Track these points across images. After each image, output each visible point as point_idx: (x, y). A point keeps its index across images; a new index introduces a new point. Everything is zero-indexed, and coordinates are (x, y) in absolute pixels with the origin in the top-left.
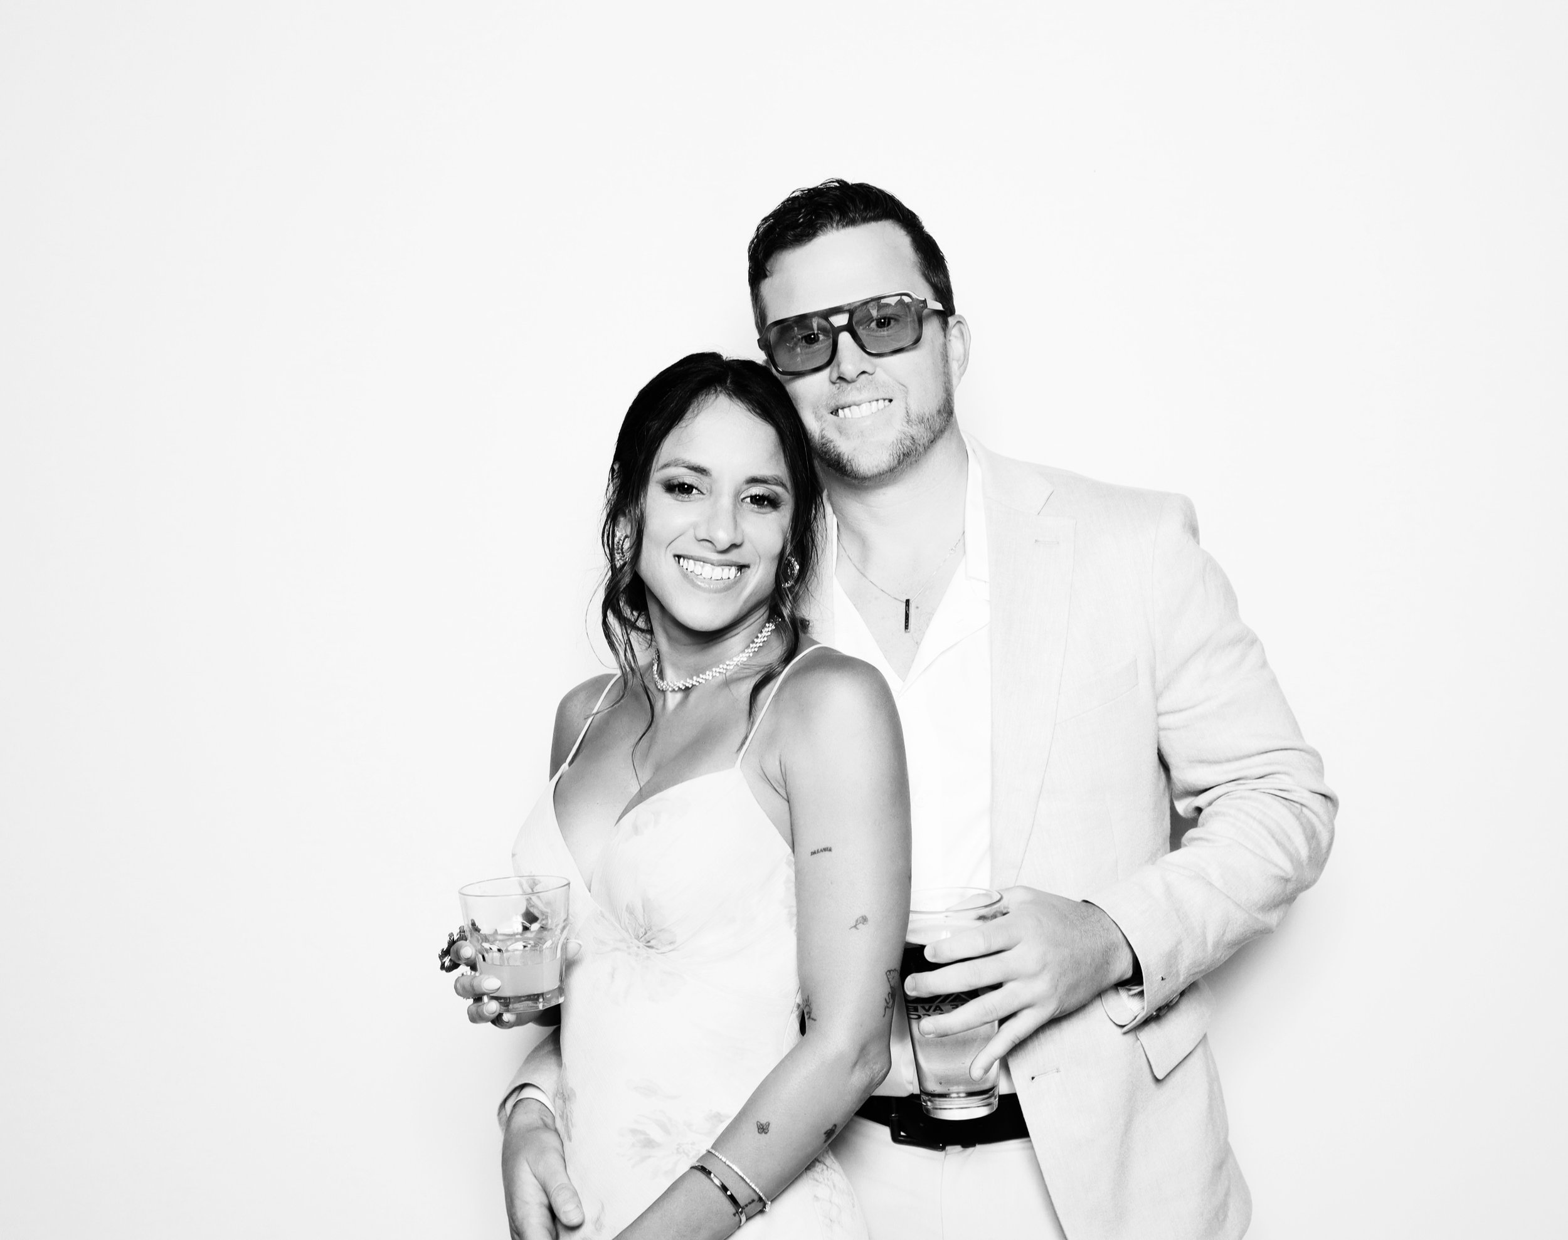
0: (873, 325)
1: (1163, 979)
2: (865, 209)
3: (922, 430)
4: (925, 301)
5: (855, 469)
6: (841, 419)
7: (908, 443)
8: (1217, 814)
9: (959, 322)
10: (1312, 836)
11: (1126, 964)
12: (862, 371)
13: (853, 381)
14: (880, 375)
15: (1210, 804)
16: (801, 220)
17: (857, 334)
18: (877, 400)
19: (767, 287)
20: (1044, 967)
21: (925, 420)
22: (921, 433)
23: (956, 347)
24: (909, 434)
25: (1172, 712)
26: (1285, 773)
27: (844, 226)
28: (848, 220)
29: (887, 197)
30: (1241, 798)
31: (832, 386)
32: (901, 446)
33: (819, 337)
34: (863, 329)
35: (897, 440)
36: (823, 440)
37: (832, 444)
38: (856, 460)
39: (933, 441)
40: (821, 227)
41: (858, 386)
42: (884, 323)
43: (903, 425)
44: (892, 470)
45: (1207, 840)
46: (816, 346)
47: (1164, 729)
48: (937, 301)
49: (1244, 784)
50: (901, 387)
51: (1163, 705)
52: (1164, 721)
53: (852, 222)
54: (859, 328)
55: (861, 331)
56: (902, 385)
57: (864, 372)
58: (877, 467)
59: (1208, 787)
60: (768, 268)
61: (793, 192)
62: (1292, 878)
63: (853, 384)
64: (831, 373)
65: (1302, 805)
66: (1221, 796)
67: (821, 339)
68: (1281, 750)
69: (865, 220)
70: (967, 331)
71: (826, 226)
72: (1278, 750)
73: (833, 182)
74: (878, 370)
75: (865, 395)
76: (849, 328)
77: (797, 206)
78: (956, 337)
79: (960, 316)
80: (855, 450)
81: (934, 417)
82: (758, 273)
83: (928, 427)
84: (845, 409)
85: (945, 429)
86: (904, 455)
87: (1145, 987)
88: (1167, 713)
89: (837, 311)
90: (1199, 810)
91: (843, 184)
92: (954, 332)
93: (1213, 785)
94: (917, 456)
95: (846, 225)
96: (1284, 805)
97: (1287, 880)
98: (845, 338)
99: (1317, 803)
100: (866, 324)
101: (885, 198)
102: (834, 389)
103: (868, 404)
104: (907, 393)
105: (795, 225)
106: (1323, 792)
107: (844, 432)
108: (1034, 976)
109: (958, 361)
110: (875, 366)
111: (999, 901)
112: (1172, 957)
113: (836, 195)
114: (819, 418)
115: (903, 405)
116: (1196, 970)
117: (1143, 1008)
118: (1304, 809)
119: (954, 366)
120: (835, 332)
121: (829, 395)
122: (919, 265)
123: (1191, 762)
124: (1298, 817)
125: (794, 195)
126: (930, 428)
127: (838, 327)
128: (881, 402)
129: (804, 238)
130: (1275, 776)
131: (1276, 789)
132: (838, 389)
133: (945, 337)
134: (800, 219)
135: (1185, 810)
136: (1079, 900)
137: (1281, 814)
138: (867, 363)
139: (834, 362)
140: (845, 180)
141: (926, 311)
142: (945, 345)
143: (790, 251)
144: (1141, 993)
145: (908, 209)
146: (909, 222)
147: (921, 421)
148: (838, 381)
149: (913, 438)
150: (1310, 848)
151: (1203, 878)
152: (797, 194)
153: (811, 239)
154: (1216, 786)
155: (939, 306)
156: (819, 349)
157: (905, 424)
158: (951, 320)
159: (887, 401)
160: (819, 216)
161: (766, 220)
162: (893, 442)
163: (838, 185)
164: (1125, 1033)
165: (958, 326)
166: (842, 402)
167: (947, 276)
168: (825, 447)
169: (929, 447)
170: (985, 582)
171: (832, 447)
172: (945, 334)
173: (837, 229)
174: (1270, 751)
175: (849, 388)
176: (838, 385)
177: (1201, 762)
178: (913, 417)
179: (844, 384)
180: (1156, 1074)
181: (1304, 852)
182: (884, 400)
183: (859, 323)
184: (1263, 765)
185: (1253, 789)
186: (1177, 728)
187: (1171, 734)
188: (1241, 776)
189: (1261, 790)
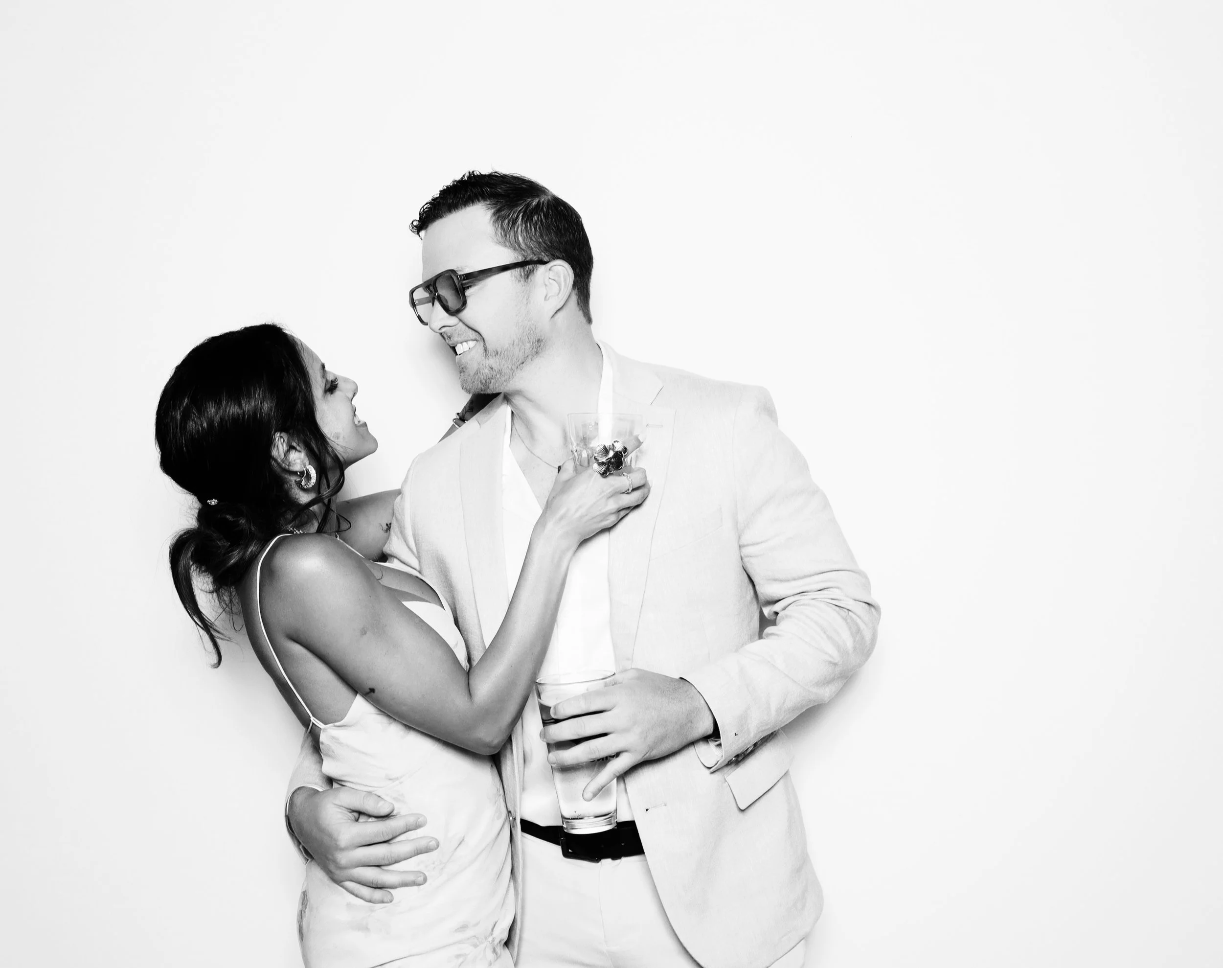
1: (736, 735)
8: (787, 616)
10: (856, 632)
11: (708, 723)
15: (784, 609)
25: (750, 545)
26: (838, 588)
30: (804, 605)
32: (480, 375)
45: (777, 635)
47: (745, 556)
49: (806, 595)
51: (744, 540)
52: (745, 551)
62: (839, 662)
65: (848, 610)
66: (791, 604)
72: (832, 571)
87: (723, 740)
88: (748, 545)
90: (776, 613)
93: (783, 598)
96: (836, 610)
97: (835, 664)
99: (861, 609)
106: (869, 602)
111: (612, 676)
112: (743, 719)
116: (764, 728)
117: (722, 756)
118: (850, 613)
123: (769, 580)
124: (845, 619)
130: (828, 589)
131: (829, 599)
135: (769, 614)
136: (677, 677)
137: (834, 617)
144: (720, 745)
150: (855, 641)
151: (769, 662)
154: (788, 597)
157: (483, 358)
159: (475, 341)
164: (712, 773)
174: (825, 572)
177: (775, 580)
180: (739, 805)
181: (849, 644)
184: (822, 581)
185: (814, 599)
186: (756, 556)
187: (753, 560)
188: (804, 591)
189: (819, 600)
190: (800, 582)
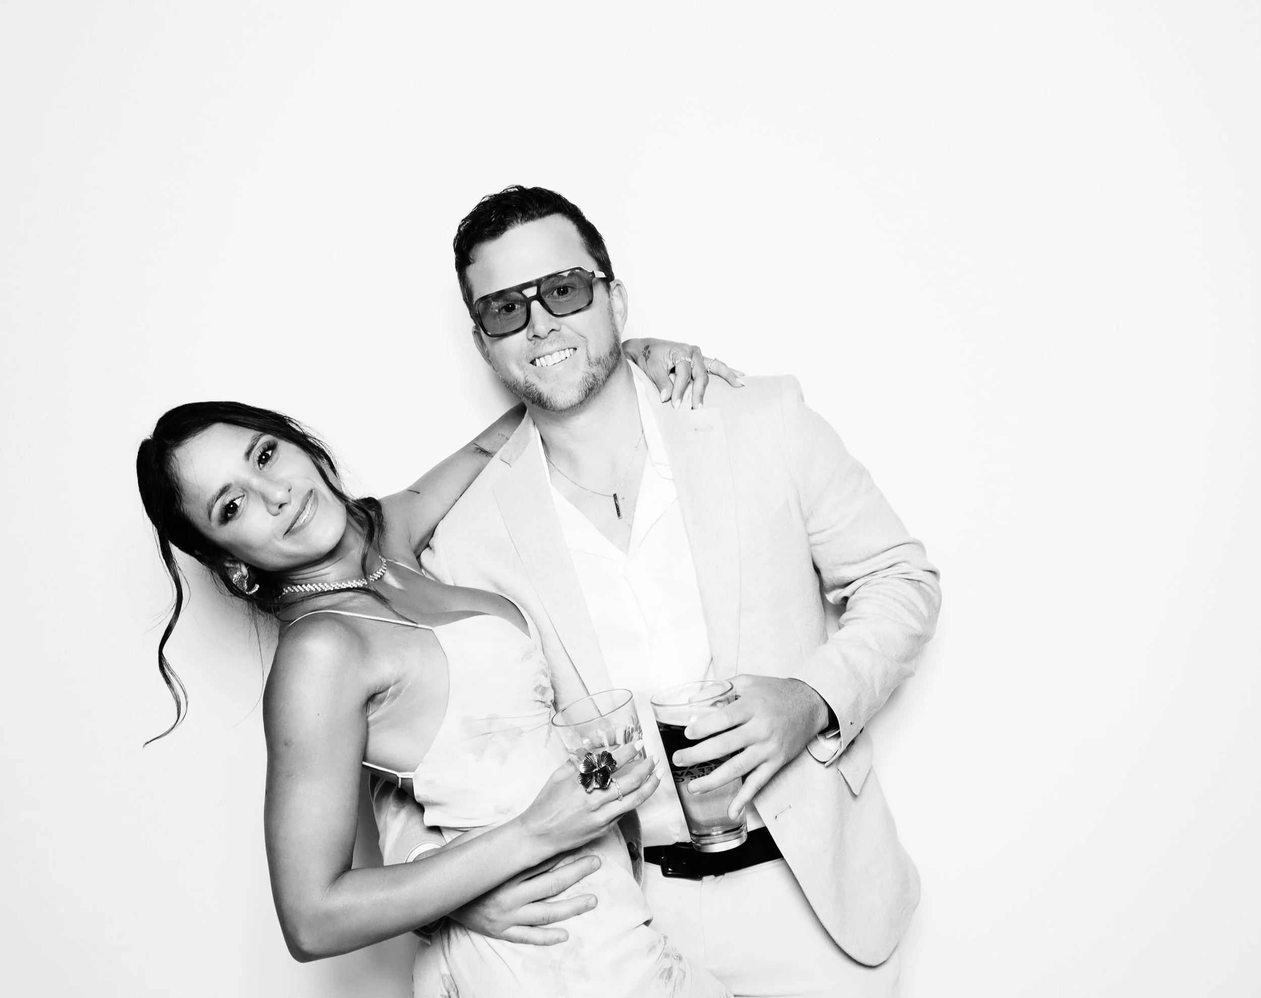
0: (555, 293)
1: (851, 724)
2: (540, 206)
3: (600, 368)
4: (593, 273)
5: (553, 404)
6: (539, 367)
7: (591, 380)
8: (861, 599)
9: (618, 285)
10: (929, 602)
11: (825, 718)
12: (551, 329)
13: (545, 338)
14: (565, 330)
15: (854, 593)
16: (494, 219)
17: (544, 301)
18: (565, 350)
19: (472, 272)
20: (772, 732)
21: (602, 361)
22: (600, 372)
23: (617, 304)
24: (590, 373)
25: (817, 533)
26: (905, 562)
27: (526, 221)
28: (528, 216)
29: (556, 196)
30: (877, 584)
31: (529, 342)
32: (586, 384)
33: (515, 307)
34: (548, 297)
35: (583, 379)
36: (527, 385)
37: (535, 387)
38: (554, 398)
39: (608, 376)
40: (509, 223)
41: (550, 340)
42: (563, 291)
43: (586, 367)
44: (581, 403)
45: (858, 619)
46: (514, 313)
47: (814, 545)
48: (600, 271)
49: (876, 574)
50: (582, 338)
51: (811, 528)
52: (814, 539)
53: (531, 218)
54: (545, 296)
55: (547, 300)
56: (582, 336)
57: (553, 330)
58: (570, 401)
59: (850, 581)
60: (471, 257)
61: (484, 198)
62: (922, 634)
63: (545, 340)
64: (528, 332)
65: (919, 581)
66: (861, 586)
67: (516, 307)
68: (897, 546)
69: (542, 215)
70: (624, 291)
71: (512, 221)
72: (895, 547)
73: (513, 188)
74: (563, 327)
75: (555, 346)
76: (539, 297)
77: (488, 208)
78: (617, 296)
79: (618, 280)
80: (552, 390)
81: (607, 358)
82: (463, 260)
83: (604, 366)
84: (540, 359)
85: (616, 366)
86: (589, 390)
87: (840, 729)
89: (528, 285)
90: (846, 599)
91: (521, 188)
92: (615, 292)
93: (854, 579)
94: (598, 388)
95: (527, 220)
96: (908, 583)
97: (920, 636)
98: (536, 305)
99: (927, 578)
100: (551, 293)
101: (554, 197)
102: (531, 345)
103: (557, 353)
104: (587, 342)
105: (489, 223)
106: (931, 570)
107: (543, 377)
108: (766, 740)
109: (620, 313)
110: (561, 324)
111: (731, 689)
112: (856, 705)
113: (516, 198)
114: (522, 368)
115: (585, 352)
117: (840, 746)
118: (921, 584)
119: (618, 318)
120: (527, 302)
121: (527, 349)
122: (585, 245)
123: (836, 565)
124: (918, 591)
125: (483, 201)
126: (606, 366)
127: (530, 297)
128: (567, 351)
129: (497, 233)
130: (897, 565)
131: (899, 574)
132: (534, 344)
133: (609, 297)
134: (492, 218)
135: (835, 600)
136: (786, 677)
137: (909, 590)
138: (554, 323)
139: (529, 324)
140: (522, 185)
141: (594, 280)
142: (610, 302)
143: (487, 243)
144: (838, 735)
145: (572, 204)
146: (573, 213)
147: (599, 363)
148: (534, 338)
149: (594, 376)
150: (929, 611)
151: (864, 646)
152: (486, 199)
153: (503, 233)
154: (856, 580)
155: (602, 275)
156: (518, 314)
157: (587, 366)
158: (612, 284)
159: (572, 350)
160: (506, 215)
161: (465, 220)
162: (580, 382)
163: (517, 190)
164: (827, 767)
165: (617, 288)
166: (539, 353)
167: (606, 252)
168: (529, 390)
169: (606, 381)
170: (666, 465)
171: (534, 389)
172: (609, 295)
173: (522, 224)
174: (889, 549)
175: (543, 343)
176: (533, 341)
177: (844, 564)
178: (593, 360)
179: (538, 340)
180: (853, 791)
182: (569, 349)
183: (546, 293)
184: (888, 559)
185: (885, 577)
186: (822, 544)
187: (819, 548)
188: (875, 570)
189: (890, 576)
190: (869, 563)
